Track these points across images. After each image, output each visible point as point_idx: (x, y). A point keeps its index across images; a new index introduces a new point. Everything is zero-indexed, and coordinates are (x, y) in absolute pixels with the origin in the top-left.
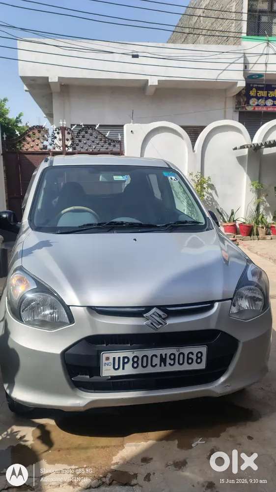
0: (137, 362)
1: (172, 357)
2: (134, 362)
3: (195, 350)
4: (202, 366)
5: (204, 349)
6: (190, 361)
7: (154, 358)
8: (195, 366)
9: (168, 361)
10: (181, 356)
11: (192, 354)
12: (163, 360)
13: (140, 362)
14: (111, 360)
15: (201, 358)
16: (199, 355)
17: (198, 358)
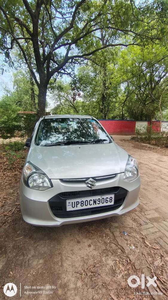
0: (83, 204)
1: (99, 200)
2: (81, 204)
3: (109, 196)
4: (112, 203)
5: (113, 196)
6: (107, 201)
7: (91, 201)
8: (109, 204)
9: (97, 202)
10: (103, 199)
11: (108, 198)
12: (95, 202)
13: (84, 204)
14: (71, 204)
15: (112, 200)
16: (111, 199)
17: (110, 200)
